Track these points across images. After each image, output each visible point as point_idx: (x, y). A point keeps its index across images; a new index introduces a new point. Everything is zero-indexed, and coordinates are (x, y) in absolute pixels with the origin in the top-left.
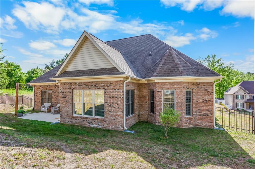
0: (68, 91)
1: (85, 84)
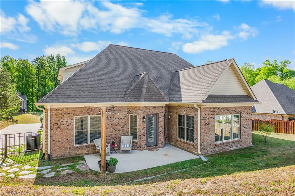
0: (211, 117)
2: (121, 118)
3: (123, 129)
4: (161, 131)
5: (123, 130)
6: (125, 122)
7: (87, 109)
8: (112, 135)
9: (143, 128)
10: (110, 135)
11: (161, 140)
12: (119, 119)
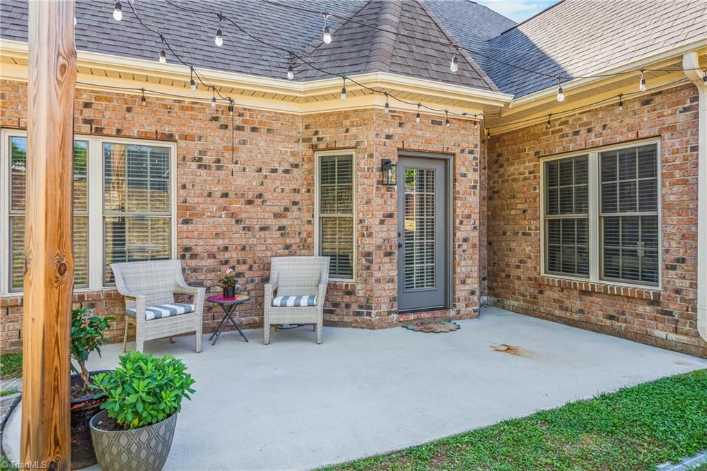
2: (274, 171)
3: (284, 222)
4: (465, 240)
5: (282, 228)
6: (296, 191)
7: (85, 98)
8: (226, 249)
9: (380, 215)
10: (215, 249)
11: (468, 281)
12: (264, 172)
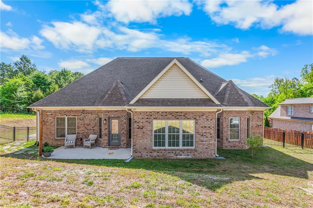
0: (146, 121)
1: (171, 114)
2: (92, 120)
3: (94, 128)
4: (123, 133)
5: (93, 129)
6: (96, 123)
8: (84, 133)
9: (104, 129)
10: (82, 133)
11: (124, 141)
12: (90, 120)
